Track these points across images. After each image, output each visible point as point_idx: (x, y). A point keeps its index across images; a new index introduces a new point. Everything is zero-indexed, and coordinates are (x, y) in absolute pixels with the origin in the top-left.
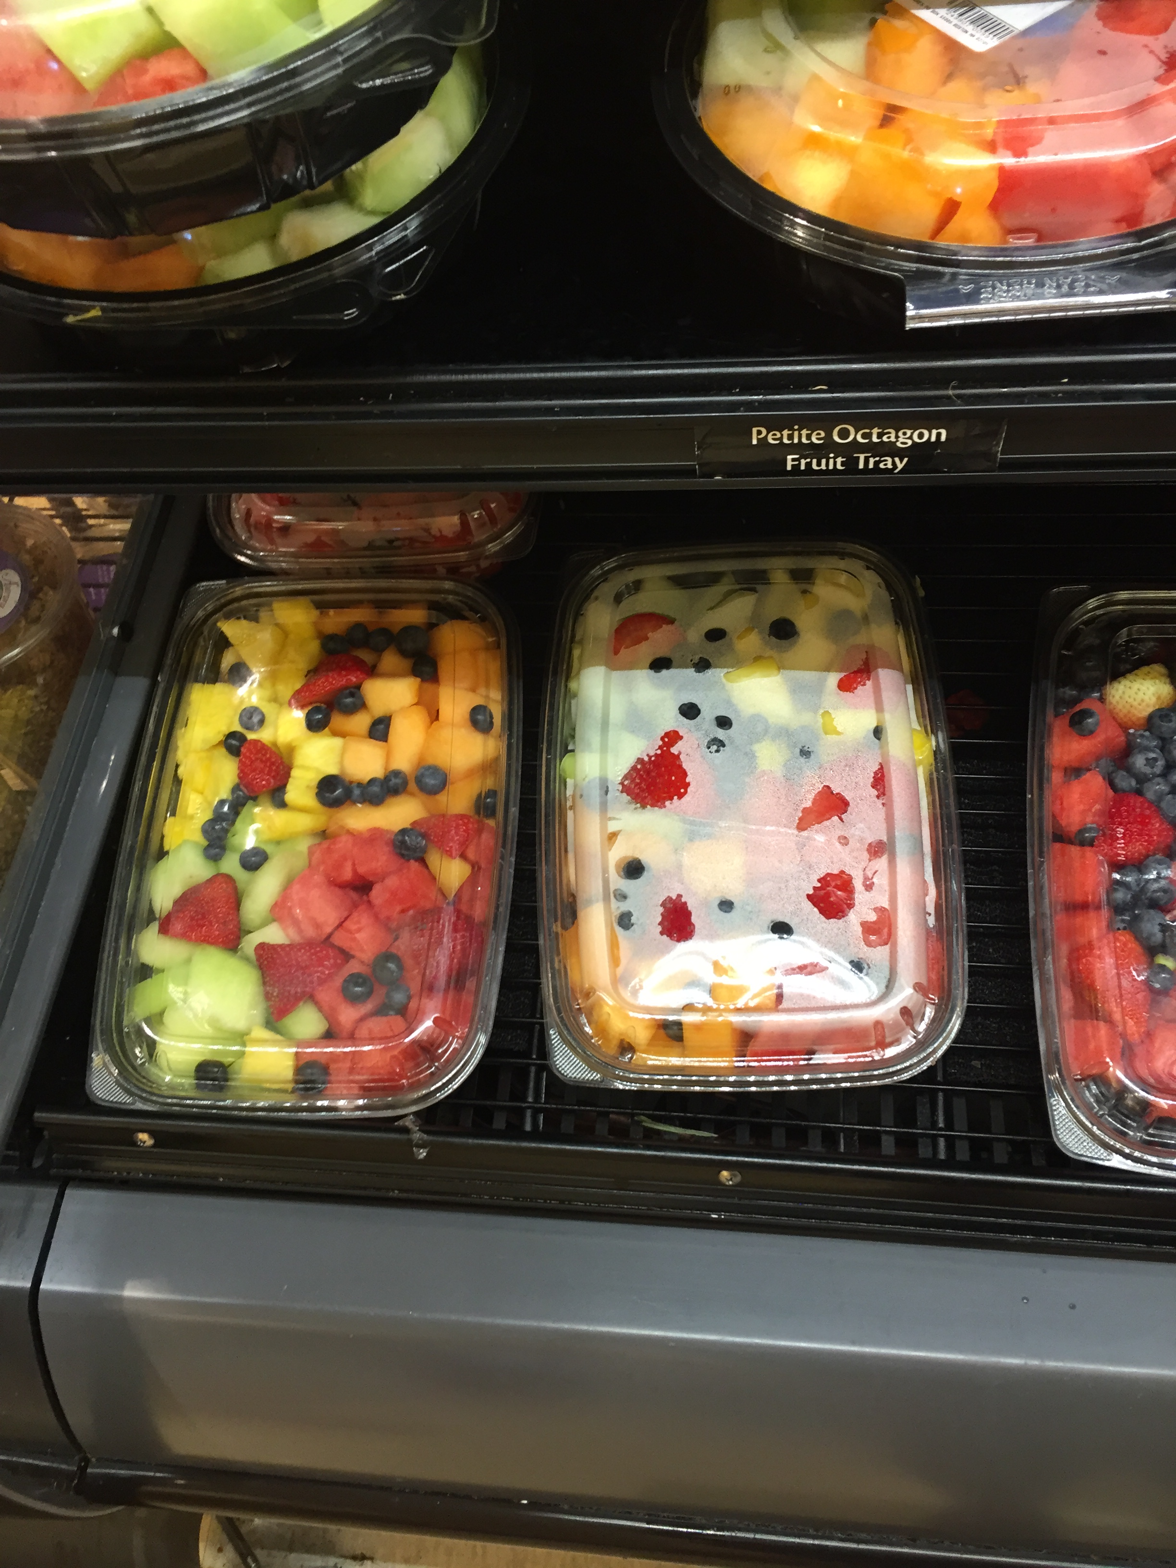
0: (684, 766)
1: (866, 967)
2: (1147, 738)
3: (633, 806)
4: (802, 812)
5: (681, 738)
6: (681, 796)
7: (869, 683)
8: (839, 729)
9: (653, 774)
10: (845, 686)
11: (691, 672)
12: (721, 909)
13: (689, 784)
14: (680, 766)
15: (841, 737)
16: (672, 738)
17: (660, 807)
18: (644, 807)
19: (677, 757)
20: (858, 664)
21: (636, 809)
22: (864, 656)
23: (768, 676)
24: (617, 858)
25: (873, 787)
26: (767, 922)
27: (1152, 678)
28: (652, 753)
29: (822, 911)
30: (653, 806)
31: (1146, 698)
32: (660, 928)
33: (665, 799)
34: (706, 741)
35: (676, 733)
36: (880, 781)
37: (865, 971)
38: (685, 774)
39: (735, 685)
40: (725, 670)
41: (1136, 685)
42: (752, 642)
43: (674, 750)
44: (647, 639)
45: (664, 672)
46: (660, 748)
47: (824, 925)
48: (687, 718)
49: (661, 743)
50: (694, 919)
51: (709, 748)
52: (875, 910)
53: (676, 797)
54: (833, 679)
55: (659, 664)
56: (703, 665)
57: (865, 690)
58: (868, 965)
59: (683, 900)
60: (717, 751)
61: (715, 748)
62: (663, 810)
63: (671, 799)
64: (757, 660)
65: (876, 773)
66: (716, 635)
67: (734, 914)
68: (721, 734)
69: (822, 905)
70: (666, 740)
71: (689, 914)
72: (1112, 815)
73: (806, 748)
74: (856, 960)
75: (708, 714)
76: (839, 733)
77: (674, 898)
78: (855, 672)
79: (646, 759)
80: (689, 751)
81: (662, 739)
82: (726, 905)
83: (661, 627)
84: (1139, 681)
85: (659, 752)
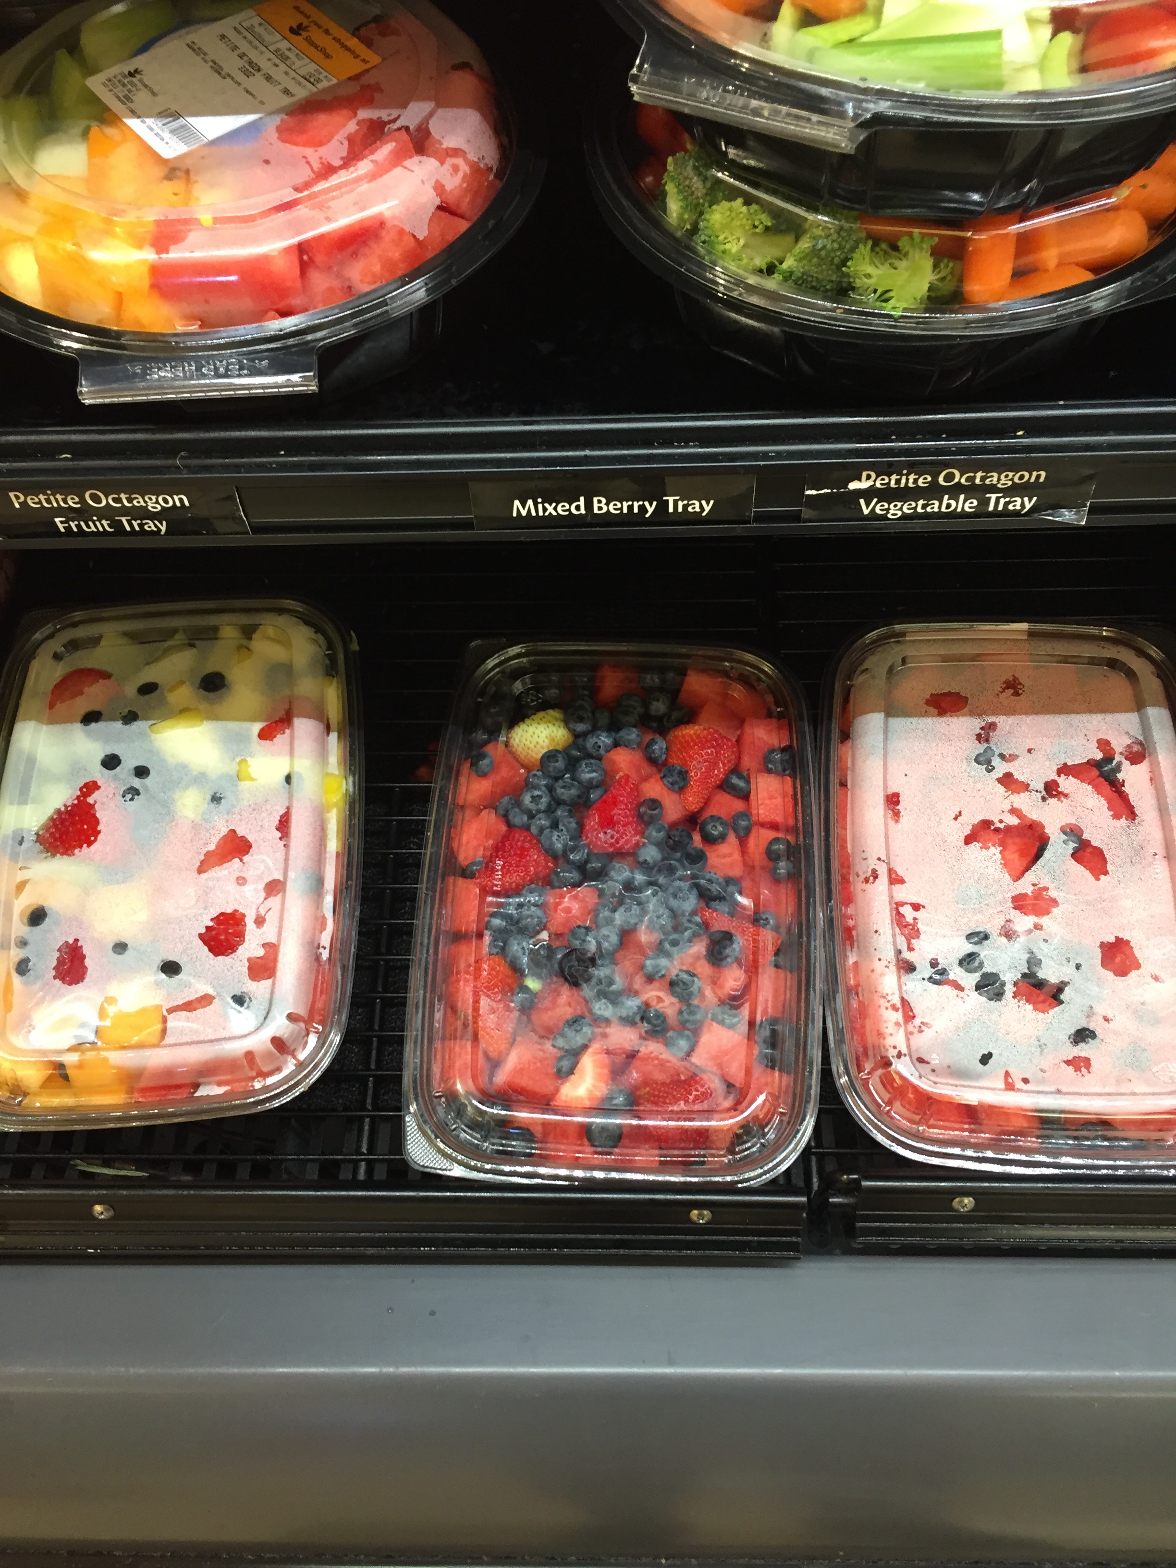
0: (98, 815)
1: (248, 1000)
2: (538, 778)
3: (45, 855)
4: (205, 855)
5: (98, 788)
6: (90, 844)
7: (287, 731)
8: (253, 776)
9: (67, 823)
10: (265, 735)
11: (119, 725)
12: (115, 952)
13: (99, 832)
14: (94, 816)
15: (254, 783)
16: (91, 787)
17: (69, 855)
18: (53, 855)
19: (92, 806)
20: (281, 713)
21: (46, 857)
22: (287, 706)
23: (192, 726)
24: (23, 906)
25: (277, 829)
26: (158, 962)
27: (545, 723)
28: (69, 804)
29: (211, 950)
30: (62, 854)
31: (540, 741)
32: (53, 973)
33: (75, 848)
34: (122, 790)
35: (95, 783)
36: (284, 825)
37: (246, 1005)
38: (97, 822)
39: (159, 736)
40: (151, 722)
41: (531, 729)
42: (184, 694)
43: (90, 800)
44: (82, 693)
45: (93, 725)
46: (78, 798)
47: (212, 962)
48: (107, 769)
49: (79, 793)
50: (87, 962)
51: (124, 796)
52: (264, 945)
53: (85, 845)
54: (257, 727)
55: (90, 718)
56: (130, 718)
57: (281, 739)
58: (250, 998)
59: (79, 944)
60: (132, 799)
61: (130, 796)
62: (72, 858)
63: (81, 847)
64: (183, 712)
65: (282, 817)
66: (148, 689)
67: (128, 954)
68: (137, 783)
69: (212, 943)
70: (85, 790)
71: (83, 957)
72: (498, 850)
73: (218, 795)
74: (239, 994)
75: (129, 763)
76: (253, 780)
77: (71, 942)
78: (276, 722)
79: (63, 809)
80: (105, 800)
81: (81, 789)
82: (120, 947)
83: (98, 681)
84: (535, 725)
85: (76, 802)
